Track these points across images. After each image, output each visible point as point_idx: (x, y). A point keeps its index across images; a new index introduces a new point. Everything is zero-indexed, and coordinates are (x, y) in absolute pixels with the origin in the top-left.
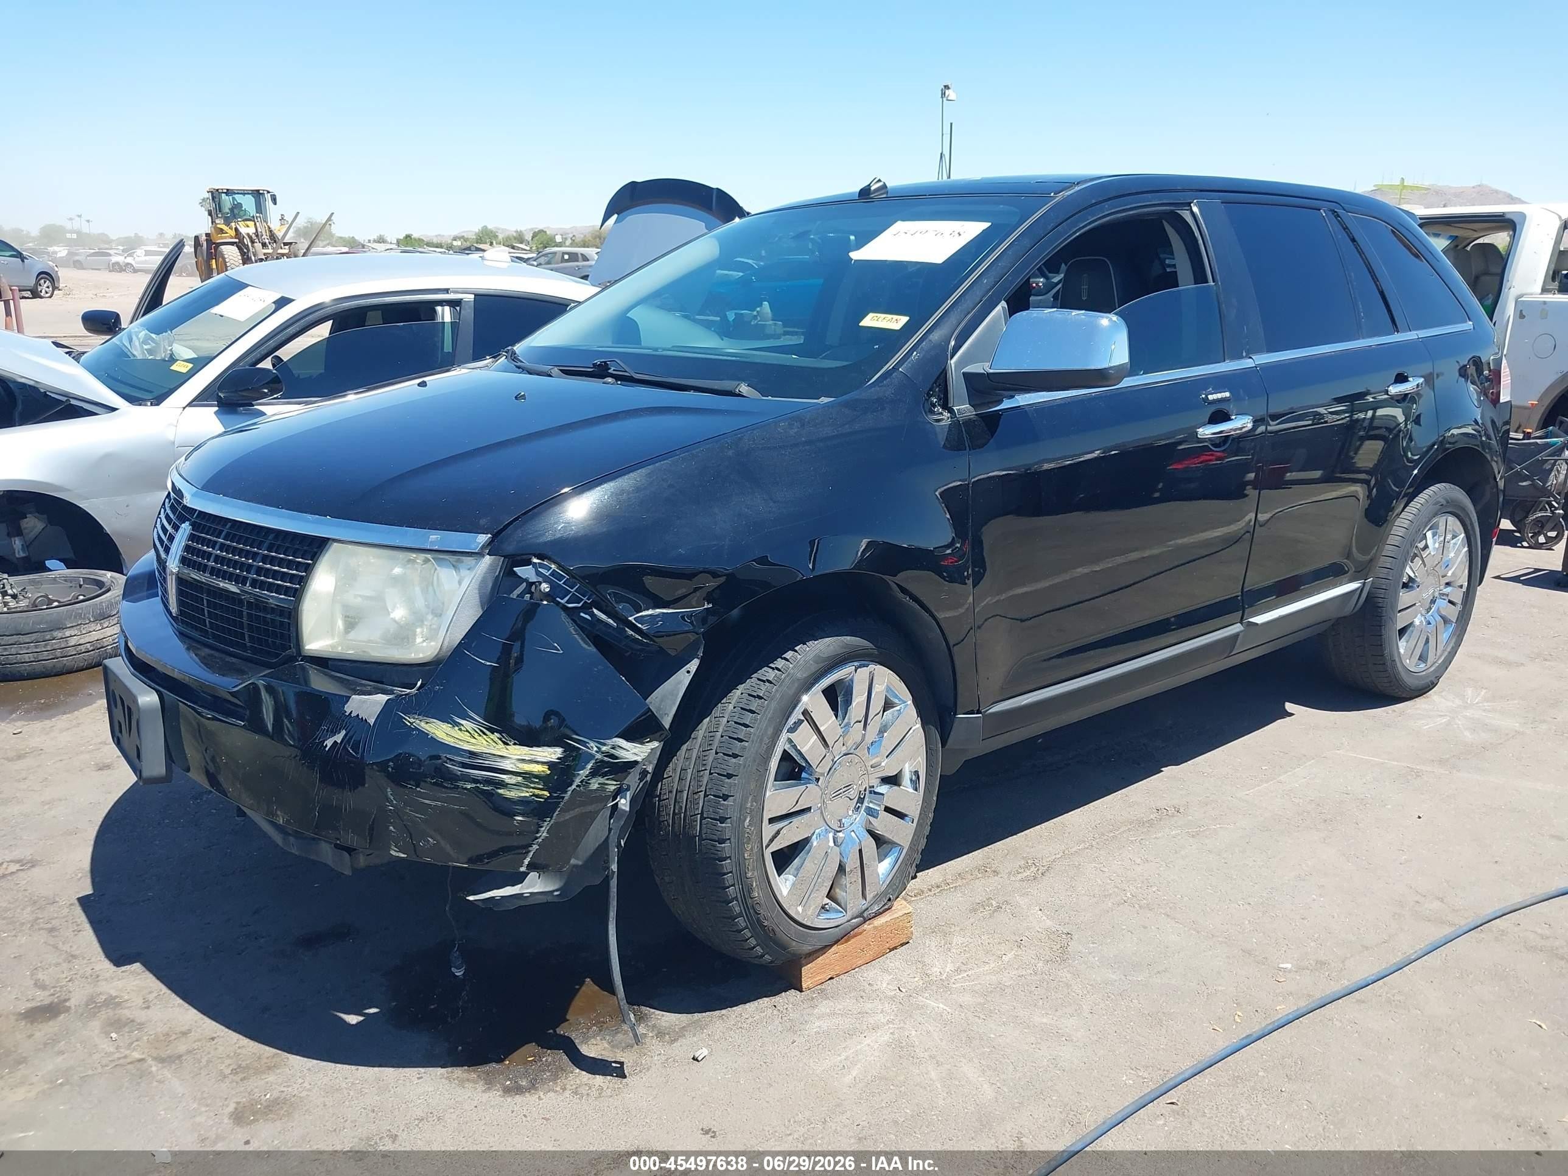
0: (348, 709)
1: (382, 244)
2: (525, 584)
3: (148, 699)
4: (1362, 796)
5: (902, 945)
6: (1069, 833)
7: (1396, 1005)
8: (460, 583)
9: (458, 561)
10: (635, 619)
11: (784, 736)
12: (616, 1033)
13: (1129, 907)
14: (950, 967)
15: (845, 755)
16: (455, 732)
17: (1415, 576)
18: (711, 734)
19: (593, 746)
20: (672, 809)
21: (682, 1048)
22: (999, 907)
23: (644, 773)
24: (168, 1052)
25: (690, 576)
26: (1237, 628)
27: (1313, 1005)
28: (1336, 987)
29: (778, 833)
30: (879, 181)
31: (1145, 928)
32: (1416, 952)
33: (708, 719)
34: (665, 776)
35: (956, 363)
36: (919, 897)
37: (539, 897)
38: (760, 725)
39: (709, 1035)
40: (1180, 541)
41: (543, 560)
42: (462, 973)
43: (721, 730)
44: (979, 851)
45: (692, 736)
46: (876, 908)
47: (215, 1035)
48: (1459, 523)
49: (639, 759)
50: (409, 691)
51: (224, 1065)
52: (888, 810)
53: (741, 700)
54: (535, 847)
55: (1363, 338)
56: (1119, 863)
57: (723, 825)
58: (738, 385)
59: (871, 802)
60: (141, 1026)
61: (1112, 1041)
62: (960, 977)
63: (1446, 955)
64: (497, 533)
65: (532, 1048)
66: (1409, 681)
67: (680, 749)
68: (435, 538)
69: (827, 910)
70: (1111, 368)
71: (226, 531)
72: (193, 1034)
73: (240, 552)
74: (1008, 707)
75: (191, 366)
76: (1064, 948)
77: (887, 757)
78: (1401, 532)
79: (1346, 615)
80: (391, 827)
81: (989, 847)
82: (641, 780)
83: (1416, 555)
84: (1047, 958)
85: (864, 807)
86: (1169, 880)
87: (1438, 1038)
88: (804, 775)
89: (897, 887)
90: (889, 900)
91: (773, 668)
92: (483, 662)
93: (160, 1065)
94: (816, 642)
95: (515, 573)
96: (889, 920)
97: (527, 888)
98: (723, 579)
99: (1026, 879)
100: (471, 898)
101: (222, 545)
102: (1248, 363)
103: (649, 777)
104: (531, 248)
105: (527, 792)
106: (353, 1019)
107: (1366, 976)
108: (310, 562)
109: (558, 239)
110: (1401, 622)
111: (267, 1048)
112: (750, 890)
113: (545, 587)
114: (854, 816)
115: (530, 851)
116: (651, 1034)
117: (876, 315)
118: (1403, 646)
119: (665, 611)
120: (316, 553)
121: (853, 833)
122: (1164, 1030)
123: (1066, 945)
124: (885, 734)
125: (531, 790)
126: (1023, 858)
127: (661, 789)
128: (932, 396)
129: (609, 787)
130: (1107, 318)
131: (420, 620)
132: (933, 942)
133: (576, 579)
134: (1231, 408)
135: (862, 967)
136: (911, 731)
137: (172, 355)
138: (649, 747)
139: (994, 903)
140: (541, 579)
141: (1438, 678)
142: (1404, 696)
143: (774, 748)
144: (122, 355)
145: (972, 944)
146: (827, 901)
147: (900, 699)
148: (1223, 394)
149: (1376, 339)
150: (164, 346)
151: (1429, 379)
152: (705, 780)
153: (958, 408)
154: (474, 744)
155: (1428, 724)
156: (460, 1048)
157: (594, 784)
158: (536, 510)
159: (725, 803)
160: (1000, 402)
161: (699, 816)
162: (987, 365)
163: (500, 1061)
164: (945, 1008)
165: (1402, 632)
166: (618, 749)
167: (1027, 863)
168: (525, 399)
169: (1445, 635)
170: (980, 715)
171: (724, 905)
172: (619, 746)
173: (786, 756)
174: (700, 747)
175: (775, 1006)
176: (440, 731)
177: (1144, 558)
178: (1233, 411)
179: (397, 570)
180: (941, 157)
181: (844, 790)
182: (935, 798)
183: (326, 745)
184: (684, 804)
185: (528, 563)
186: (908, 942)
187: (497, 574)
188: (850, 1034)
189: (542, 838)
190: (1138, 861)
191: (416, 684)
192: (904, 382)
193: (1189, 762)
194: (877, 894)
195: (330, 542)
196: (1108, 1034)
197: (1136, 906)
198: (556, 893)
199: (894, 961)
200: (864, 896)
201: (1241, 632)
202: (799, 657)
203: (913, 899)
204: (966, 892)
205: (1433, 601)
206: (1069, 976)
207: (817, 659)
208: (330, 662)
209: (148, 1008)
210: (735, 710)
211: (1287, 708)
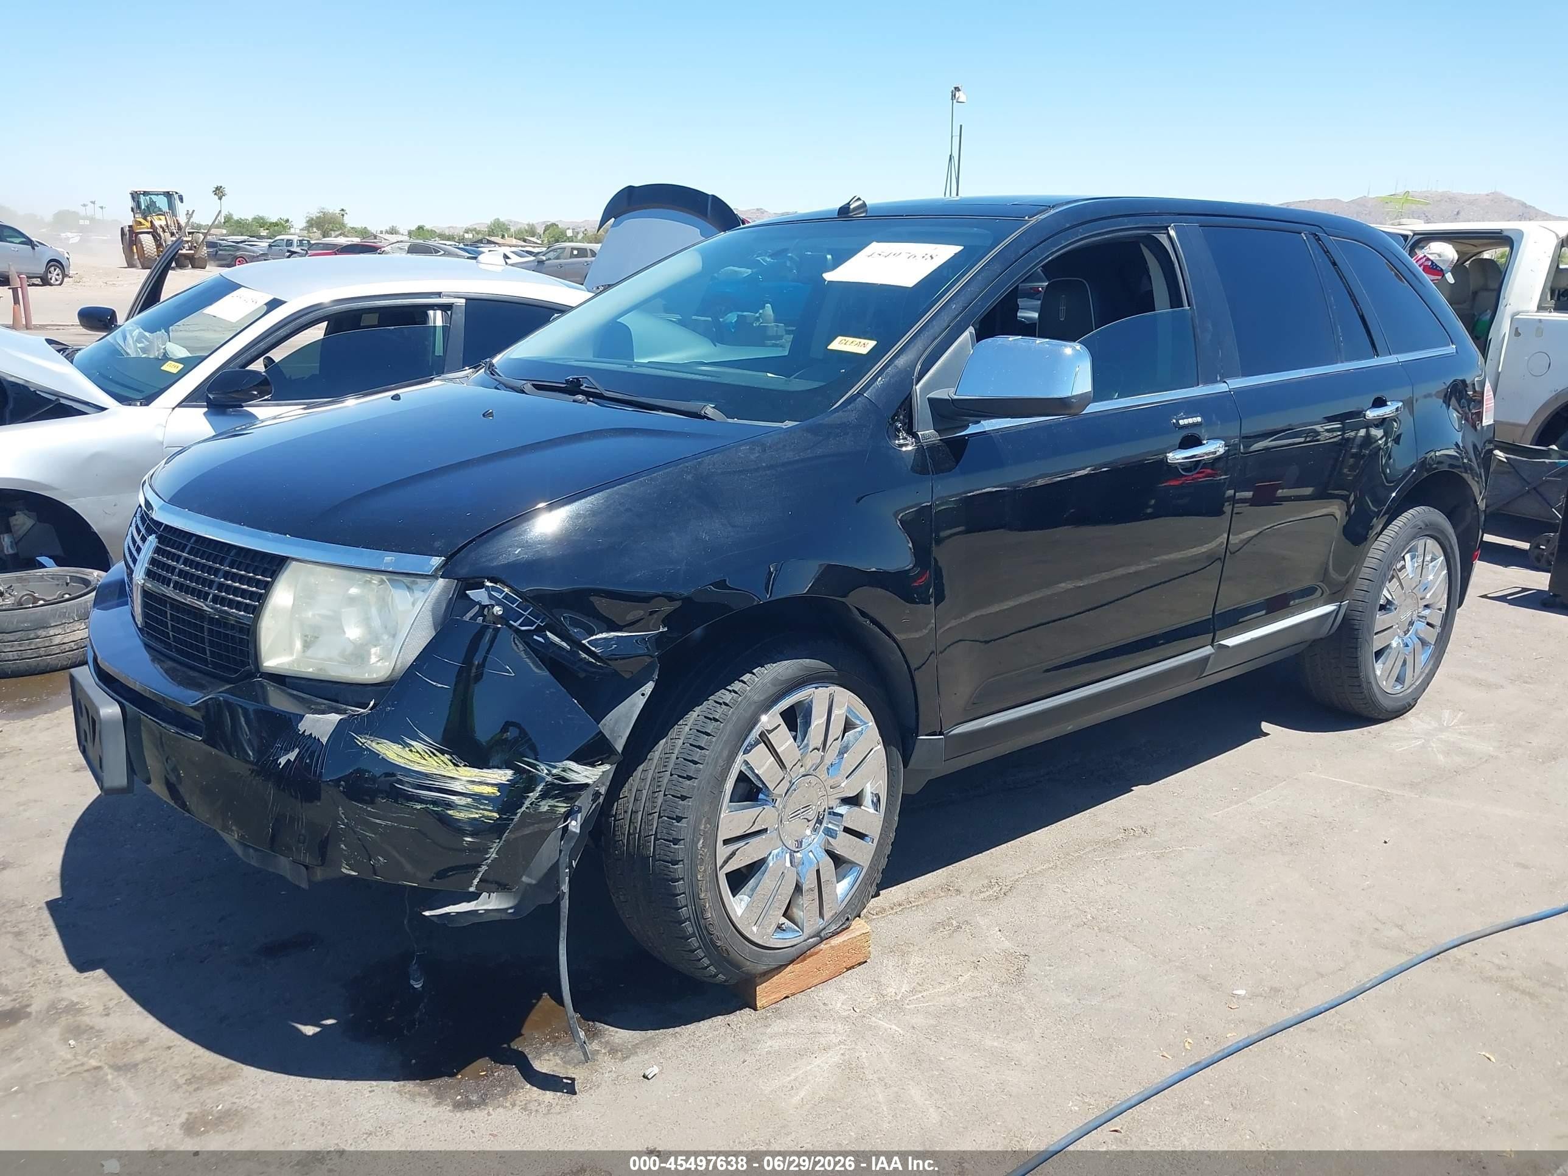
0: (302, 727)
1: (394, 236)
2: (478, 606)
3: (110, 711)
4: (1330, 820)
5: (860, 964)
6: (1035, 852)
7: (1347, 1034)
8: (413, 604)
9: (414, 583)
10: (588, 642)
11: (740, 758)
12: (570, 1049)
13: (1089, 930)
14: (905, 988)
15: (803, 776)
16: (406, 753)
17: (1393, 598)
18: (667, 756)
19: (544, 770)
20: (627, 829)
21: (632, 1066)
22: (959, 927)
23: (597, 795)
24: (125, 1060)
25: (646, 599)
26: (1208, 650)
27: (1265, 1033)
28: (1287, 1015)
29: (733, 854)
30: (859, 199)
31: (1103, 951)
32: (1371, 980)
33: (664, 740)
34: (621, 797)
35: (921, 389)
36: (881, 915)
37: (495, 914)
38: (715, 748)
39: (661, 1053)
40: (1166, 557)
41: (496, 583)
42: (421, 985)
43: (676, 752)
44: (943, 869)
45: (649, 757)
46: (833, 928)
47: (171, 1044)
48: (1438, 546)
49: (590, 781)
50: (362, 710)
51: (178, 1075)
52: (847, 830)
53: (697, 722)
54: (484, 868)
55: (1342, 362)
56: (1082, 884)
57: (677, 846)
58: (705, 406)
59: (830, 822)
60: (99, 1033)
61: (1060, 1066)
62: (915, 997)
63: (1401, 984)
64: (451, 555)
65: (485, 1062)
66: (1386, 703)
67: (636, 770)
68: (389, 559)
69: (784, 930)
70: (1073, 397)
71: (190, 545)
72: (150, 1042)
73: (203, 568)
74: (971, 729)
75: (181, 366)
76: (1020, 971)
77: (847, 778)
78: (1378, 555)
79: (1321, 636)
80: (342, 846)
81: (954, 865)
82: (594, 801)
83: (1393, 577)
84: (1003, 980)
85: (823, 828)
86: (1131, 902)
87: (1386, 1070)
88: (761, 796)
89: (856, 907)
90: (848, 919)
91: (730, 691)
92: (434, 684)
93: (116, 1073)
94: (774, 665)
95: (467, 596)
96: (847, 938)
97: (483, 905)
98: (678, 604)
99: (989, 899)
100: (427, 913)
101: (186, 559)
102: (1222, 387)
103: (602, 798)
104: (542, 241)
105: (477, 813)
106: (309, 1030)
107: (1320, 1003)
108: (269, 579)
109: (569, 233)
110: (1377, 644)
111: (222, 1059)
112: (703, 911)
113: (498, 610)
114: (813, 837)
115: (479, 872)
116: (603, 1051)
117: (844, 338)
118: (1379, 668)
119: (619, 634)
120: (275, 571)
121: (811, 854)
122: (1113, 1056)
123: (1023, 967)
124: (845, 755)
125: (481, 811)
126: (987, 877)
127: (617, 809)
128: (897, 420)
129: (559, 809)
130: (1071, 347)
131: (375, 640)
132: (890, 962)
133: (528, 601)
134: (1202, 432)
135: (818, 986)
136: (872, 752)
137: (165, 354)
138: (601, 770)
139: (954, 923)
140: (493, 602)
141: (1416, 701)
142: (1380, 717)
143: (729, 770)
144: (115, 353)
145: (929, 965)
146: (783, 920)
147: (861, 721)
148: (1194, 419)
149: (1355, 363)
150: (158, 345)
151: (1409, 404)
152: (660, 801)
153: (922, 433)
154: (424, 765)
155: (1402, 747)
156: (414, 1061)
157: (544, 807)
158: (490, 534)
159: (679, 824)
160: (966, 427)
161: (653, 837)
162: (953, 390)
163: (452, 1075)
164: (897, 1029)
165: (1379, 654)
166: (568, 771)
167: (991, 882)
168: (492, 416)
169: (1423, 657)
170: (942, 737)
171: (677, 925)
172: (569, 769)
173: (742, 778)
174: (656, 768)
175: (729, 1025)
176: (391, 751)
177: (1129, 573)
178: (1204, 436)
179: (354, 591)
180: (950, 159)
181: (802, 810)
182: (896, 818)
183: (280, 763)
184: (639, 823)
185: (481, 586)
186: (866, 962)
187: (451, 596)
188: (801, 1054)
189: (491, 859)
190: (1101, 882)
191: (369, 704)
192: (869, 407)
193: (1160, 782)
194: (836, 913)
195: (289, 561)
196: (1058, 1059)
197: (1096, 928)
198: (510, 911)
199: (850, 980)
200: (821, 915)
201: (1212, 654)
202: (756, 679)
203: (874, 917)
204: (928, 911)
205: (1411, 623)
206: (1023, 999)
207: (775, 682)
208: (287, 680)
209: (107, 1015)
210: (691, 732)
211: (1262, 727)
